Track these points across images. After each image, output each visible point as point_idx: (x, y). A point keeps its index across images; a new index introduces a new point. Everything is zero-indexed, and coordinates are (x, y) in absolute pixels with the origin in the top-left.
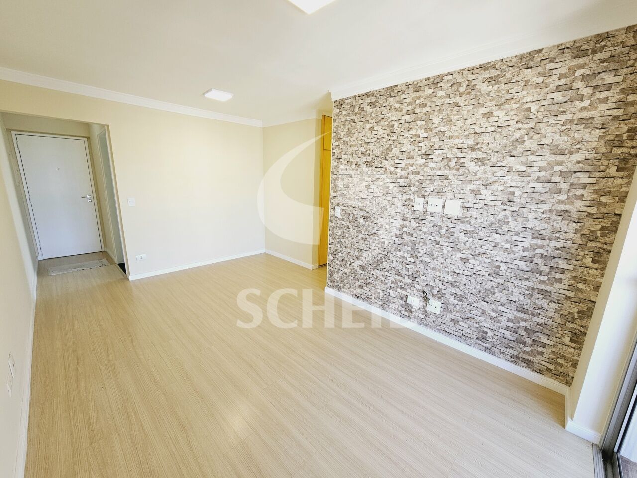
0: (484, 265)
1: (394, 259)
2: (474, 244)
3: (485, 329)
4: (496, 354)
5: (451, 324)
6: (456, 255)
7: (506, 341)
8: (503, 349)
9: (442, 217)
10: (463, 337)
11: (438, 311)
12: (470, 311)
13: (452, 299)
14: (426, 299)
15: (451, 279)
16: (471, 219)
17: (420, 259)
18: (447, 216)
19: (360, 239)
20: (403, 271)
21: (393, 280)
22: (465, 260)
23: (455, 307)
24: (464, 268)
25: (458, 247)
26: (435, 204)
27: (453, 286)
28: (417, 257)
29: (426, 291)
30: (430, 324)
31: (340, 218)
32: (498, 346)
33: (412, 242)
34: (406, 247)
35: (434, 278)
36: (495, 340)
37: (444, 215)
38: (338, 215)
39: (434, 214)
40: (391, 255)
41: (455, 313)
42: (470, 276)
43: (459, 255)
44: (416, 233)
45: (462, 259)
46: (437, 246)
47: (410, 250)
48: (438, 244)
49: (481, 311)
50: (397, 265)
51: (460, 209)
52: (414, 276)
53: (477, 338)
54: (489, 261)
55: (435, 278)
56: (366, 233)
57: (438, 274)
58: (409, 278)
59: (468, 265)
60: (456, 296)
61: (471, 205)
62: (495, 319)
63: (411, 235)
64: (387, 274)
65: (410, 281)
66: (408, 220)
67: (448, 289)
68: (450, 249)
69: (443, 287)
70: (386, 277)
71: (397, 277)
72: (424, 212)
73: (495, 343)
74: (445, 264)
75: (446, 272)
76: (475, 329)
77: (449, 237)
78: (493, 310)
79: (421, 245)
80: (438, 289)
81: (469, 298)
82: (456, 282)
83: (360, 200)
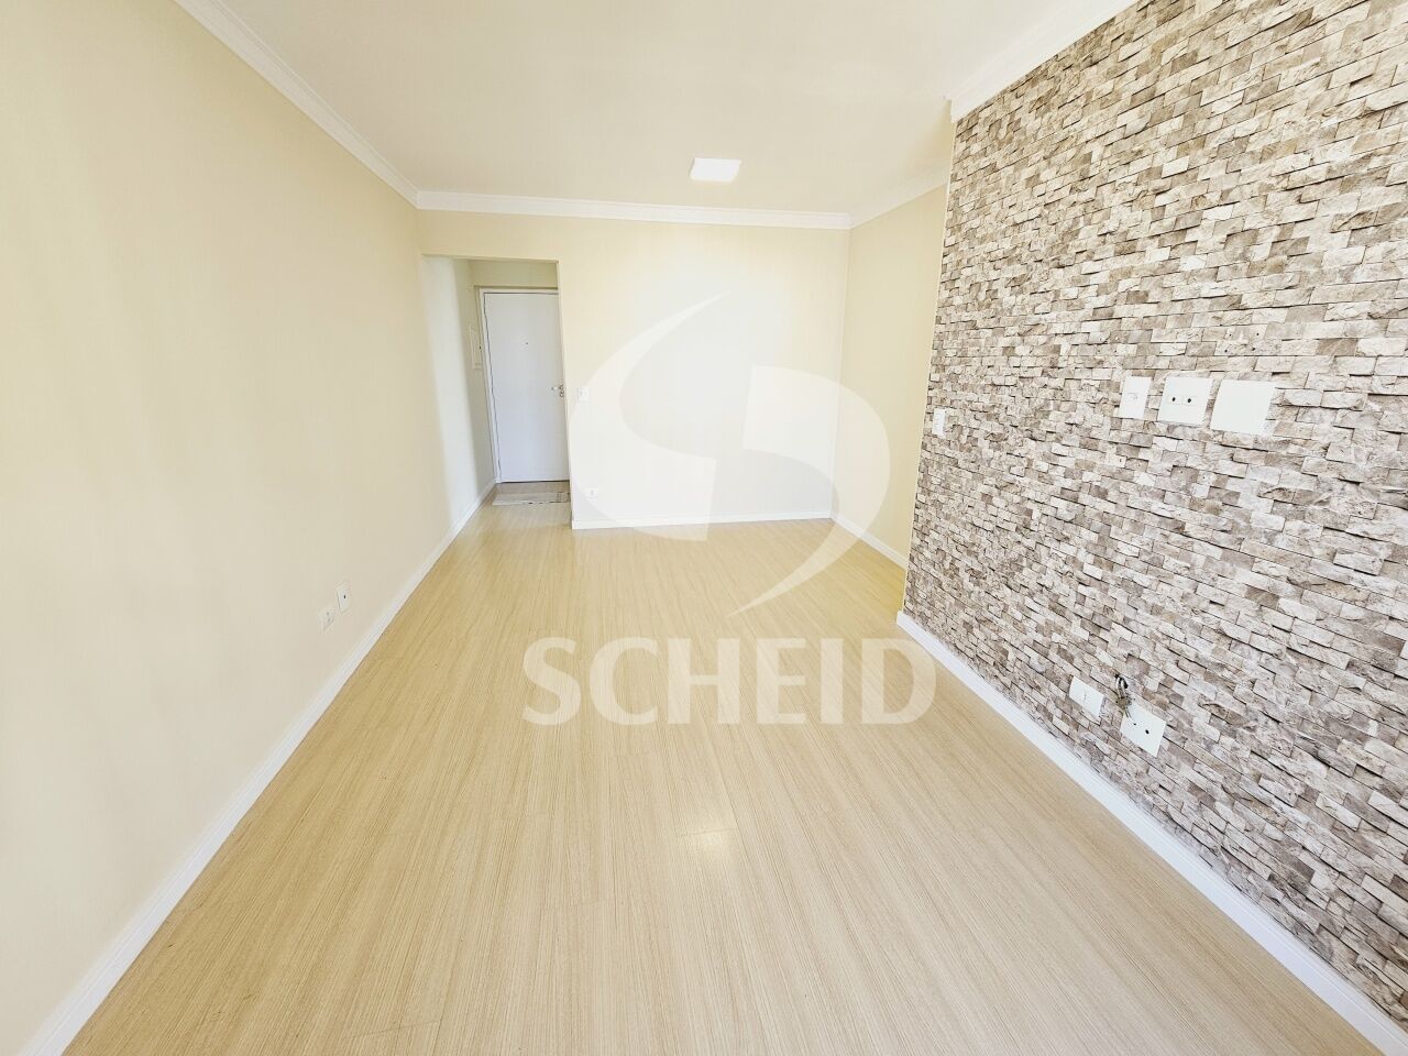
0: (1336, 626)
1: (1050, 563)
2: (1304, 543)
3: (1305, 858)
4: (1336, 962)
5: (1190, 801)
6: (1234, 573)
7: (1386, 934)
8: (1366, 956)
9: (1202, 440)
10: (1223, 855)
11: (1153, 744)
12: (1258, 777)
13: (1201, 718)
14: (1123, 701)
15: (1206, 652)
16: (1306, 451)
17: (1119, 573)
18: (1219, 438)
19: (979, 497)
20: (1069, 602)
21: (1042, 623)
22: (1265, 598)
23: (1209, 749)
24: (1255, 625)
25: (1245, 547)
26: (1184, 399)
27: (1210, 677)
28: (1111, 565)
29: (1125, 674)
30: (1126, 779)
31: (942, 441)
32: (1348, 938)
33: (1103, 515)
34: (1084, 532)
35: (1153, 639)
36: (1340, 912)
37: (1211, 433)
38: (938, 431)
39: (1178, 432)
40: (1043, 550)
41: (1204, 768)
42: (1276, 656)
43: (1246, 577)
44: (1118, 488)
45: (1253, 591)
46: (1175, 537)
47: (1096, 541)
48: (1180, 529)
49: (1299, 790)
50: (1057, 581)
51: (1266, 413)
52: (1096, 621)
53: (1271, 878)
54: (1359, 614)
55: (1157, 638)
56: (992, 481)
57: (1168, 628)
58: (1082, 626)
59: (1272, 616)
60: (1218, 712)
61: (1313, 399)
62: (1349, 833)
63: (1103, 494)
64: (1029, 602)
65: (1086, 636)
66: (1100, 448)
67: (1192, 684)
68: (1217, 553)
69: (1178, 674)
70: (1027, 612)
71: (1052, 617)
72: (1148, 424)
73: (1339, 923)
74: (1194, 601)
75: (1194, 626)
76: (1270, 847)
77: (1216, 511)
78: (1348, 801)
79: (1126, 527)
80: (1162, 676)
81: (1259, 731)
82: (1223, 666)
83: (988, 389)
